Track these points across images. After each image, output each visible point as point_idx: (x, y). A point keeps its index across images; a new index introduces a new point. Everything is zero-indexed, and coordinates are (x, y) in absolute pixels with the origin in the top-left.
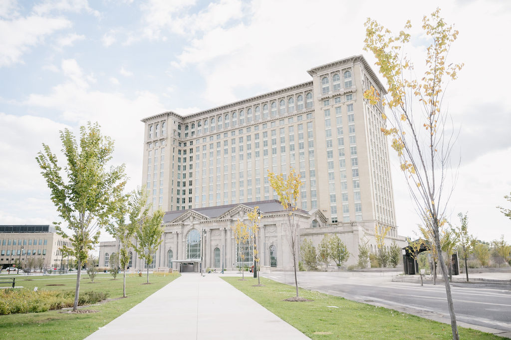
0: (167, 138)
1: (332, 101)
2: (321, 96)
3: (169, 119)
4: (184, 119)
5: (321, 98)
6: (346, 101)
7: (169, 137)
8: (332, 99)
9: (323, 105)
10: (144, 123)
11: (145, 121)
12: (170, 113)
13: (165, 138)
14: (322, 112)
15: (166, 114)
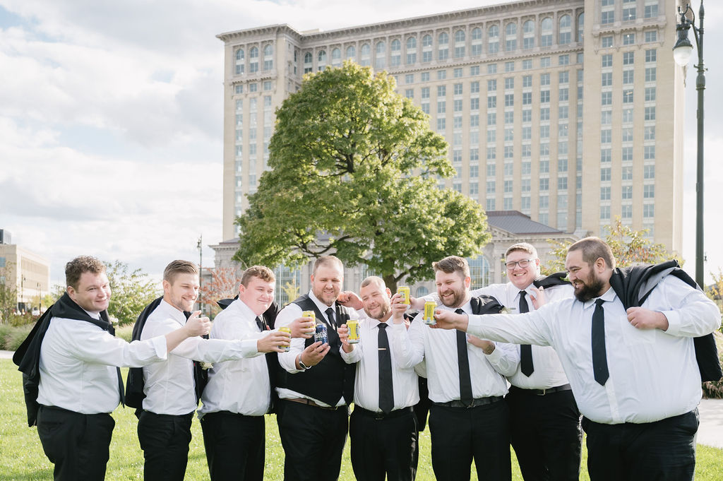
0: (277, 78)
1: (618, 41)
2: (598, 28)
3: (279, 39)
4: (302, 39)
5: (599, 33)
6: (644, 42)
7: (282, 77)
8: (619, 36)
9: (601, 46)
10: (223, 43)
11: (225, 38)
12: (283, 28)
13: (273, 76)
14: (599, 58)
15: (274, 28)
